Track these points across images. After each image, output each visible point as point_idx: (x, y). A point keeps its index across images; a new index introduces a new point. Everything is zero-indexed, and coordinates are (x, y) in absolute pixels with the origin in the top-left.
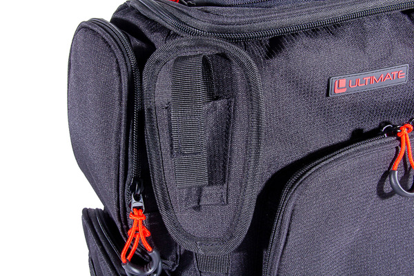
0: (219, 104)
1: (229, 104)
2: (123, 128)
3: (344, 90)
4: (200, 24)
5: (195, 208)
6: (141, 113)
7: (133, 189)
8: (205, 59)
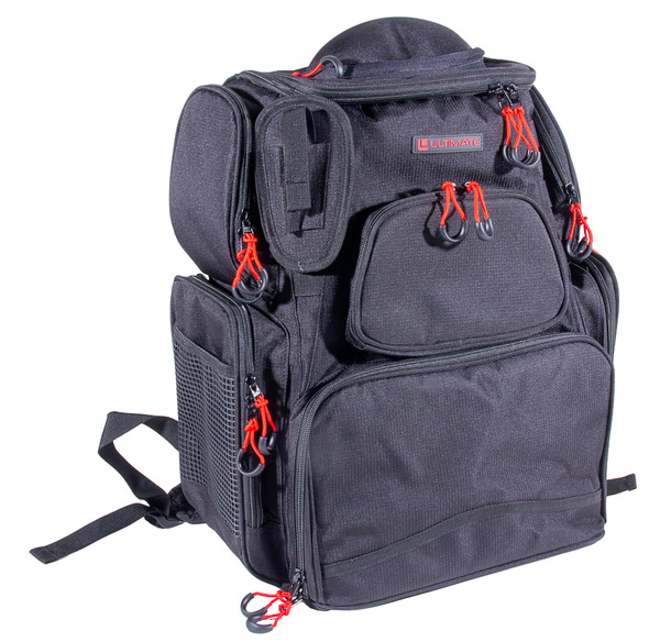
0: (319, 146)
1: (326, 147)
2: (237, 165)
3: (426, 149)
4: (306, 88)
5: (295, 233)
6: (253, 155)
7: (243, 218)
8: (307, 111)
